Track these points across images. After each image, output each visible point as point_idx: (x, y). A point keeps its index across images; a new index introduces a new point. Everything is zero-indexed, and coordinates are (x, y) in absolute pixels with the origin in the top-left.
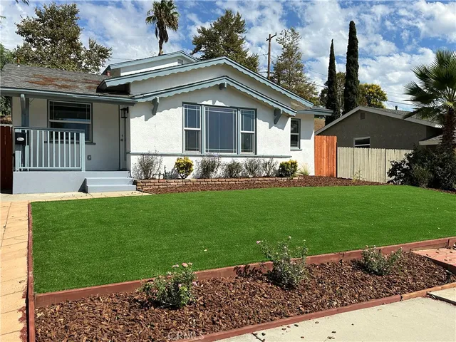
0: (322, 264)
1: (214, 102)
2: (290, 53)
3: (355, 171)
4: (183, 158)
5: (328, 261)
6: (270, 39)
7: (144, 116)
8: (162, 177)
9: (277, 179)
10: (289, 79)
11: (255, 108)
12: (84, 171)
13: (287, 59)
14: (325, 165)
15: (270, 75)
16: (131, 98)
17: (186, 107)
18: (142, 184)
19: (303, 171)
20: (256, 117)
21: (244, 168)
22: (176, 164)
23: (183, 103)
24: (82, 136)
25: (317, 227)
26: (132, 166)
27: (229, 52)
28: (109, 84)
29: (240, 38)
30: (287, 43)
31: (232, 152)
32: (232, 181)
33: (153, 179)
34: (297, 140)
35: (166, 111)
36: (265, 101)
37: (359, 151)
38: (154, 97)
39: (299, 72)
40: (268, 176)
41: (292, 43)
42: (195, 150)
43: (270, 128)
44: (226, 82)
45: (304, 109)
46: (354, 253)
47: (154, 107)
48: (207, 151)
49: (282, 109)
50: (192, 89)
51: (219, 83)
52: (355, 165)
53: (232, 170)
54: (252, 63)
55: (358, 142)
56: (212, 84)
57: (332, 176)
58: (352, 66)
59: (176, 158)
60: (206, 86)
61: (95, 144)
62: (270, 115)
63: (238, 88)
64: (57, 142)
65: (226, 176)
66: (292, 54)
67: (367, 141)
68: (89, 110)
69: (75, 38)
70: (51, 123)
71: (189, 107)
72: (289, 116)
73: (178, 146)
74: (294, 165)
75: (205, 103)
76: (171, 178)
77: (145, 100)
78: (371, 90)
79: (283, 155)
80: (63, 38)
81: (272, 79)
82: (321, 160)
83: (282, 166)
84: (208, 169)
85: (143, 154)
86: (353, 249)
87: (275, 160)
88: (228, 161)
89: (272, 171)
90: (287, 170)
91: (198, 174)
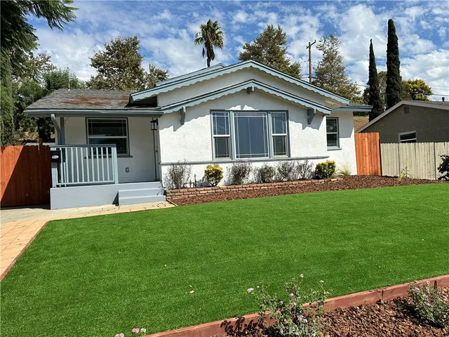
0: (352, 309)
1: (242, 107)
2: (330, 57)
3: (402, 167)
4: (213, 165)
5: (360, 302)
6: (309, 47)
7: (172, 127)
8: (192, 186)
9: (313, 181)
10: (332, 82)
11: (286, 109)
12: (117, 184)
13: (328, 64)
14: (368, 163)
15: (312, 80)
16: (158, 110)
17: (214, 114)
18: (172, 194)
19: (344, 171)
20: (288, 119)
21: (277, 171)
22: (206, 172)
23: (211, 111)
24: (114, 150)
25: (349, 247)
26: (163, 177)
27: (272, 62)
28: (135, 98)
29: (281, 49)
30: (327, 48)
31: (264, 156)
32: (264, 186)
33: (184, 188)
34: (336, 139)
35: (194, 120)
36: (296, 101)
37: (405, 147)
38: (180, 107)
39: (341, 74)
40: (303, 179)
41: (332, 48)
42: (225, 157)
43: (303, 129)
44: (253, 85)
45: (340, 106)
46: (397, 289)
47: (181, 118)
48: (237, 157)
49: (315, 108)
50: (219, 96)
51: (246, 87)
52: (401, 161)
53: (264, 175)
54: (294, 70)
55: (403, 137)
56: (239, 89)
57: (376, 174)
58: (393, 63)
59: (207, 165)
60: (233, 91)
61: (132, 157)
62: (303, 115)
63: (266, 90)
64: (95, 157)
65: (258, 181)
66: (333, 58)
67: (413, 136)
68: (125, 125)
69: (137, 65)
70: (91, 139)
71: (217, 114)
72: (324, 115)
73: (208, 154)
74: (332, 165)
75: (233, 108)
76: (201, 186)
77: (171, 111)
78: (415, 85)
79: (320, 155)
80: (128, 66)
81: (313, 83)
82: (363, 159)
83: (318, 167)
84: (239, 175)
85: (173, 164)
86: (397, 283)
87: (310, 162)
88: (260, 165)
89: (307, 173)
90: (324, 172)
91: (229, 181)
